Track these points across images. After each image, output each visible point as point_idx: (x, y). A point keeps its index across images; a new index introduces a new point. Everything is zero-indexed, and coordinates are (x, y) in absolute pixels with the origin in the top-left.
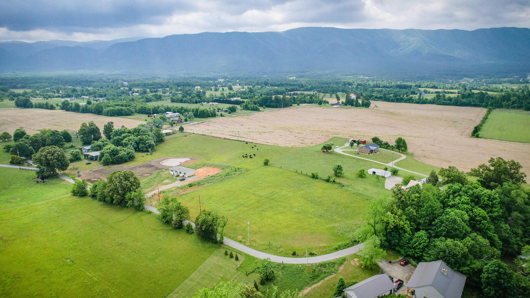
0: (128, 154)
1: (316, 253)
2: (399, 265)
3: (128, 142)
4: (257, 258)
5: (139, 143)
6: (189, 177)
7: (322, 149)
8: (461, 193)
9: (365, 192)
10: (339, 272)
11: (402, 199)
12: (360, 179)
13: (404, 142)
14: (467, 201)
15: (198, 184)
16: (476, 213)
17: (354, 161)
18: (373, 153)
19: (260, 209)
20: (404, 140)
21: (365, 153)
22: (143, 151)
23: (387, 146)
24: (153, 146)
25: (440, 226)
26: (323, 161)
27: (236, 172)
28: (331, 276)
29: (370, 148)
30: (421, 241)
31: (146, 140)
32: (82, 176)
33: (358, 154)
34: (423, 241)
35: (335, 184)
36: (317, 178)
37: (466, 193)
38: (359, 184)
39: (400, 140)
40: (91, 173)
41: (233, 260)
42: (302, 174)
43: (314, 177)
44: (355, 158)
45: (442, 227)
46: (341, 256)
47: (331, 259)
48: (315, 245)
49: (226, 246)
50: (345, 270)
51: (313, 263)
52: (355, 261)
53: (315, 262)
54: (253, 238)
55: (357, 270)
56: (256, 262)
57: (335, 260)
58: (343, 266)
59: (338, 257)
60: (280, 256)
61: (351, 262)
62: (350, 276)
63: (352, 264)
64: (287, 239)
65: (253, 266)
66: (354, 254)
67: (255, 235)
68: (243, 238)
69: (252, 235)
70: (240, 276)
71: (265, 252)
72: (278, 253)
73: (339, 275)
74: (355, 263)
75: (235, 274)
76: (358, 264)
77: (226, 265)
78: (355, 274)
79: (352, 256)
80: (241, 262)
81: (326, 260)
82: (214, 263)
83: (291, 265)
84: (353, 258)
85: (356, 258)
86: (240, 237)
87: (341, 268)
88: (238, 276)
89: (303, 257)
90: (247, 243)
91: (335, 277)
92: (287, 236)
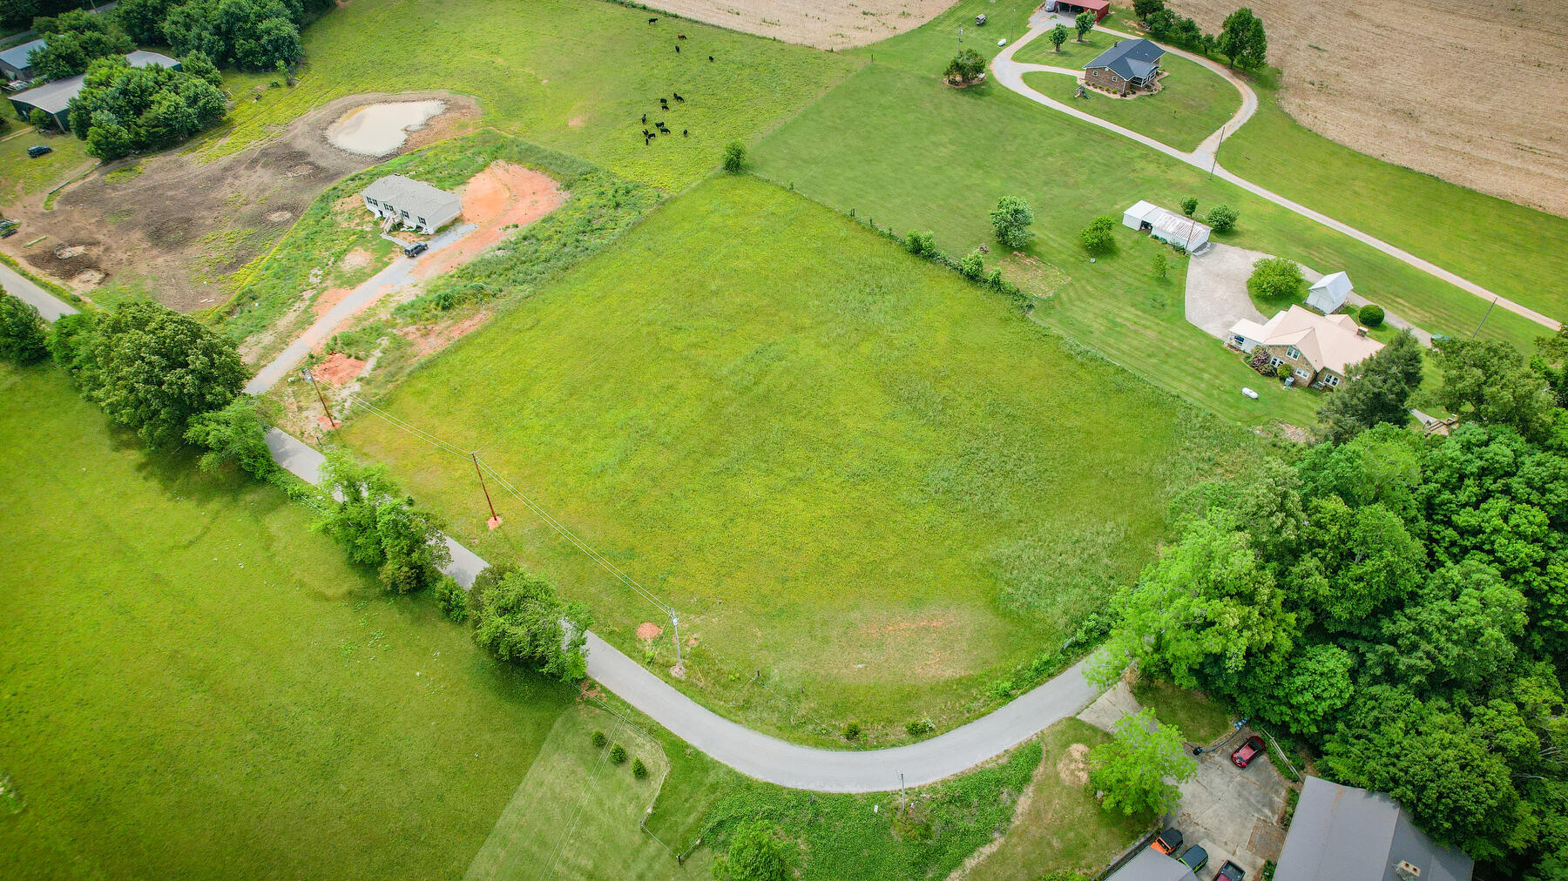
0: (193, 101)
1: (934, 726)
2: (1226, 763)
3: (183, 31)
4: (716, 765)
5: (230, 31)
6: (441, 230)
7: (948, 73)
8: (1516, 483)
9: (1112, 341)
10: (1016, 822)
11: (1284, 535)
12: (1093, 260)
13: (1259, 37)
14: (1536, 529)
15: (474, 295)
16: (1559, 581)
17: (1069, 137)
18: (1139, 89)
19: (718, 462)
20: (1258, 23)
21: (1107, 90)
22: (254, 70)
23: (1188, 38)
24: (292, 43)
25: (1414, 647)
26: (951, 142)
27: (620, 211)
28: (987, 850)
29: (1128, 70)
30: (1326, 689)
31: (261, 17)
32: (22, 231)
33: (1084, 94)
34: (1334, 691)
35: (1000, 295)
36: (930, 256)
37: (1543, 491)
38: (1088, 293)
39: (1242, 24)
40: (55, 206)
41: (626, 774)
42: (871, 228)
43: (918, 249)
44: (1070, 122)
45: (1420, 654)
46: (1024, 738)
47: (988, 757)
48: (930, 675)
49: (599, 689)
50: (1035, 815)
51: (922, 783)
52: (1072, 760)
53: (930, 781)
54: (695, 636)
55: (1079, 811)
56: (713, 788)
57: (1003, 761)
58: (1029, 790)
59: (1011, 741)
60: (802, 742)
61: (1060, 766)
62: (1056, 843)
63: (1062, 775)
64: (826, 641)
65: (702, 806)
66: (1071, 719)
67: (702, 617)
68: (658, 641)
69: (692, 617)
70: (657, 866)
71: (745, 722)
72: (793, 728)
73: (1014, 840)
74: (1072, 772)
75: (637, 852)
76: (1084, 776)
77: (601, 803)
78: (1071, 835)
79: (1063, 733)
80: (656, 784)
81: (970, 765)
82: (558, 790)
83: (843, 805)
84: (1066, 745)
85: (1078, 741)
86: (647, 631)
87: (1024, 803)
88: (650, 867)
89: (886, 748)
90: (675, 672)
91: (1001, 852)
92: (825, 623)
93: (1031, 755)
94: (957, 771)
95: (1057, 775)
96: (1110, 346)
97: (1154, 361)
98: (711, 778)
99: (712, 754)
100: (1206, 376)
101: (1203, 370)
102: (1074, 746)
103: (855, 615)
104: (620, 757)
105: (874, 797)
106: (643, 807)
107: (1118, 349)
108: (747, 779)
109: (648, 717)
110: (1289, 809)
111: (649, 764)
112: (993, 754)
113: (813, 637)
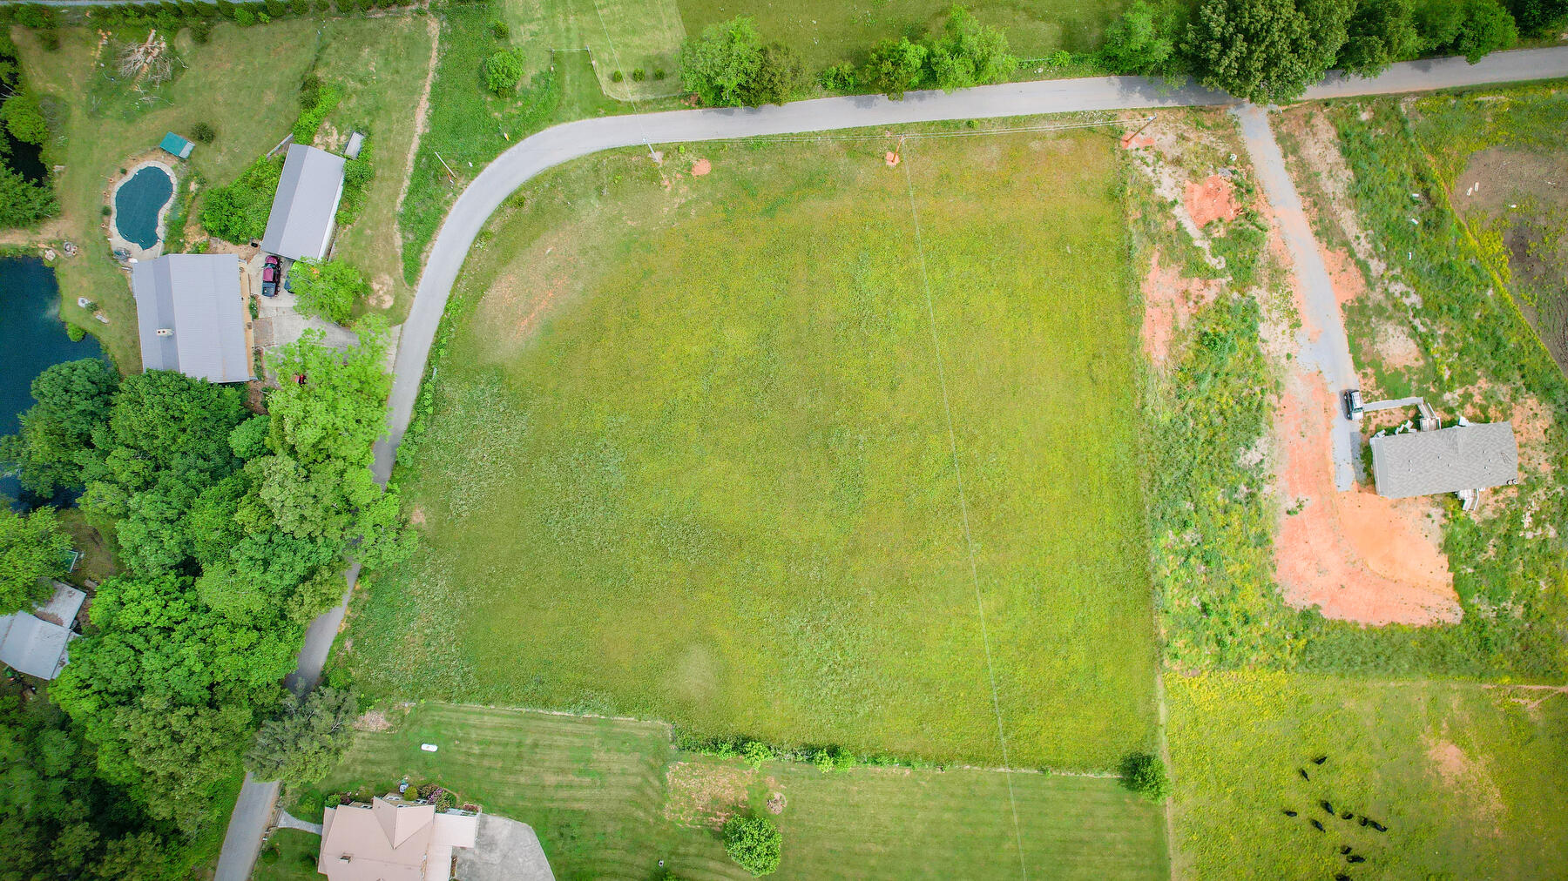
6: (1366, 451)
10: (396, 227)
41: (625, 71)
46: (422, 282)
47: (433, 251)
48: (503, 281)
49: (693, 105)
50: (388, 239)
51: (458, 203)
52: (388, 292)
53: (454, 208)
54: (669, 189)
55: (367, 262)
56: (571, 104)
57: (423, 256)
58: (400, 251)
59: (427, 273)
60: (546, 174)
61: (391, 282)
62: (369, 232)
63: (387, 277)
64: (584, 252)
65: (568, 89)
66: (404, 321)
67: (676, 206)
68: (690, 167)
69: (683, 201)
70: (564, 41)
71: (587, 158)
72: (557, 177)
73: (390, 215)
74: (383, 284)
75: (581, 38)
76: (376, 286)
77: (626, 45)
78: (363, 244)
79: (403, 307)
80: (604, 80)
81: (439, 238)
82: (657, 32)
83: (492, 152)
84: (396, 299)
85: (392, 308)
86: (703, 168)
87: (398, 241)
88: (567, 38)
89: (495, 211)
90: (657, 156)
91: (393, 202)
92: (594, 264)
93: (412, 273)
94: (444, 227)
95: (391, 276)
96: (575, 735)
97: (529, 741)
98: (577, 109)
99: (588, 122)
100: (476, 750)
101: (483, 755)
102: (391, 303)
103: (579, 286)
104: (637, 77)
105: (477, 171)
106: (600, 61)
107: (566, 734)
108: (555, 124)
109: (646, 112)
110: (259, 363)
111: (619, 87)
112: (432, 256)
113: (593, 247)
